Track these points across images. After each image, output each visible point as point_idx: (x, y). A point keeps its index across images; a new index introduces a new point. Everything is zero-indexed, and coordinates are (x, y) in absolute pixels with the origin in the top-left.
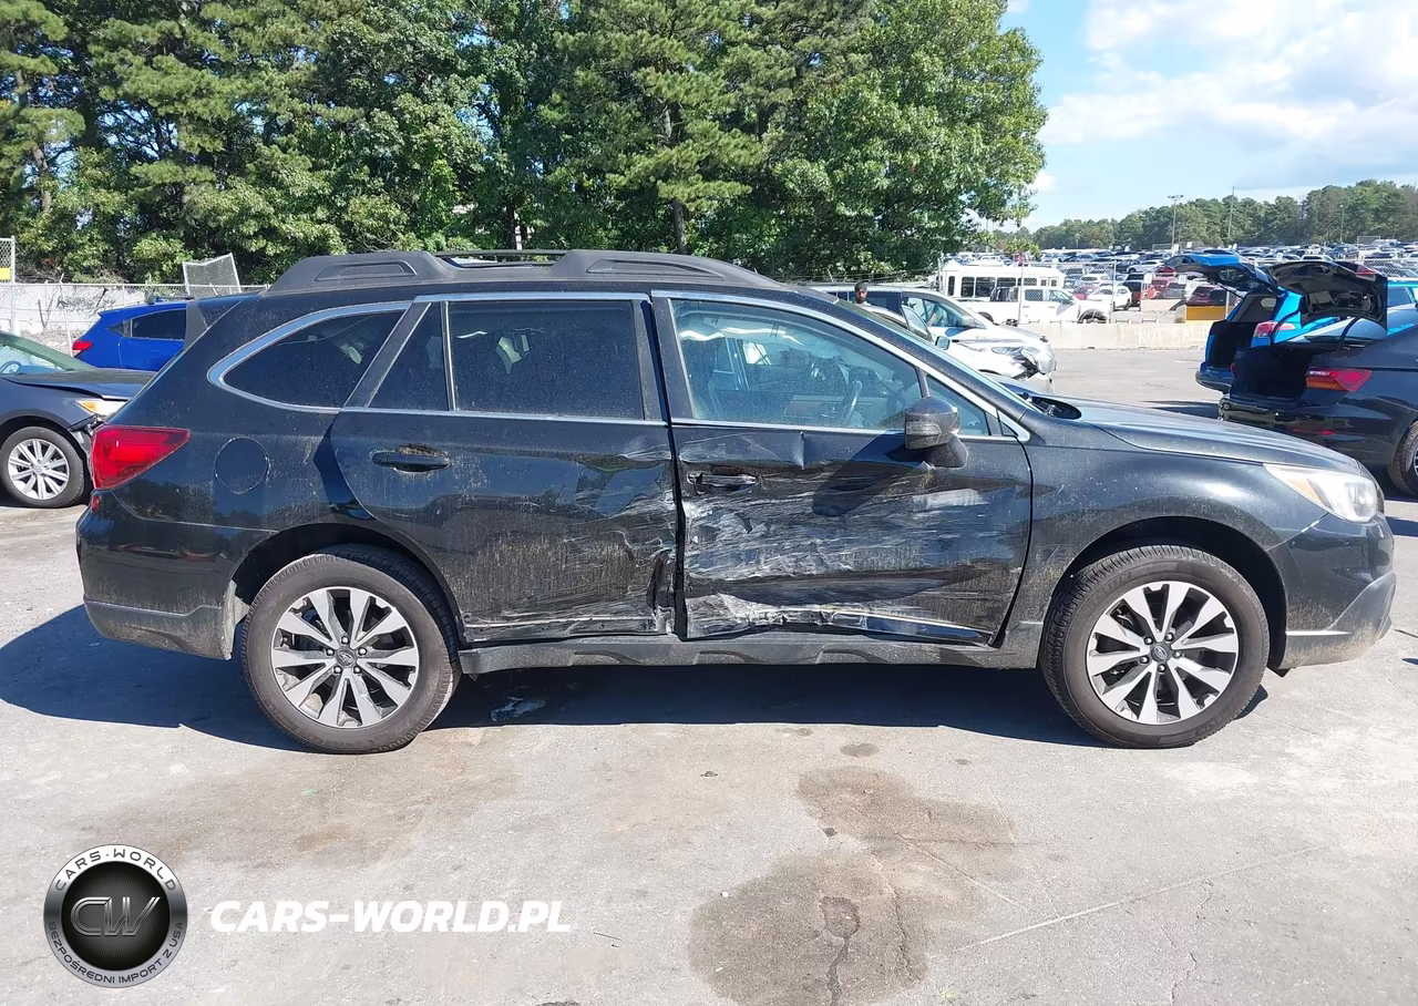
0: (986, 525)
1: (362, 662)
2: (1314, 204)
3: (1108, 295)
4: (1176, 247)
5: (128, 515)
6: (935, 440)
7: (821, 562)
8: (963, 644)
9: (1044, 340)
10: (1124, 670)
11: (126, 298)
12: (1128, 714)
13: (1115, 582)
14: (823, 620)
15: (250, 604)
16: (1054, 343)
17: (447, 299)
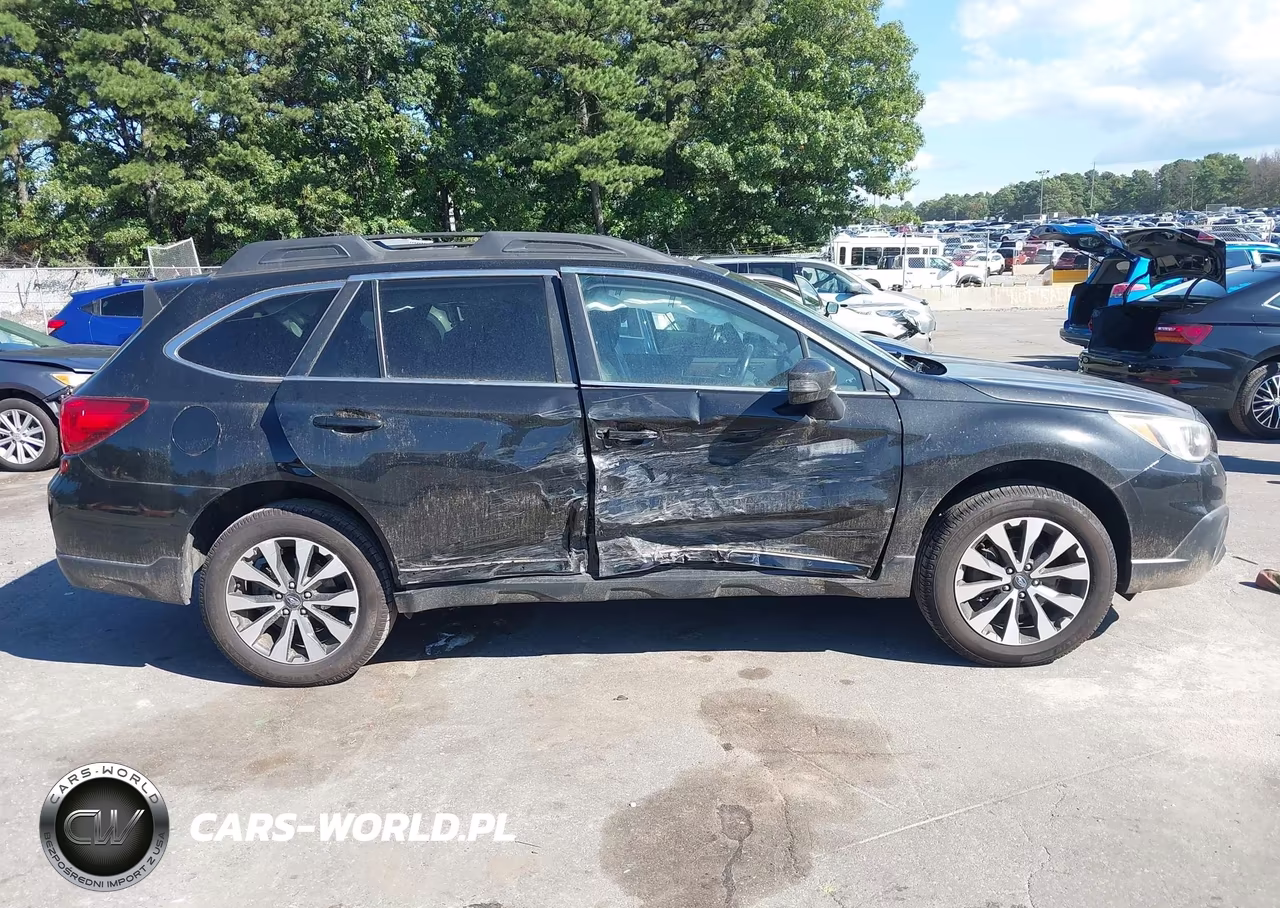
0: (861, 470)
1: (308, 605)
2: (1167, 176)
3: (983, 260)
4: (1044, 217)
5: (94, 476)
6: (815, 396)
7: (717, 506)
8: (844, 577)
9: (924, 303)
10: (988, 597)
11: (97, 280)
12: (993, 637)
13: (978, 519)
14: (720, 558)
15: (206, 555)
16: (933, 305)
17: (377, 277)
